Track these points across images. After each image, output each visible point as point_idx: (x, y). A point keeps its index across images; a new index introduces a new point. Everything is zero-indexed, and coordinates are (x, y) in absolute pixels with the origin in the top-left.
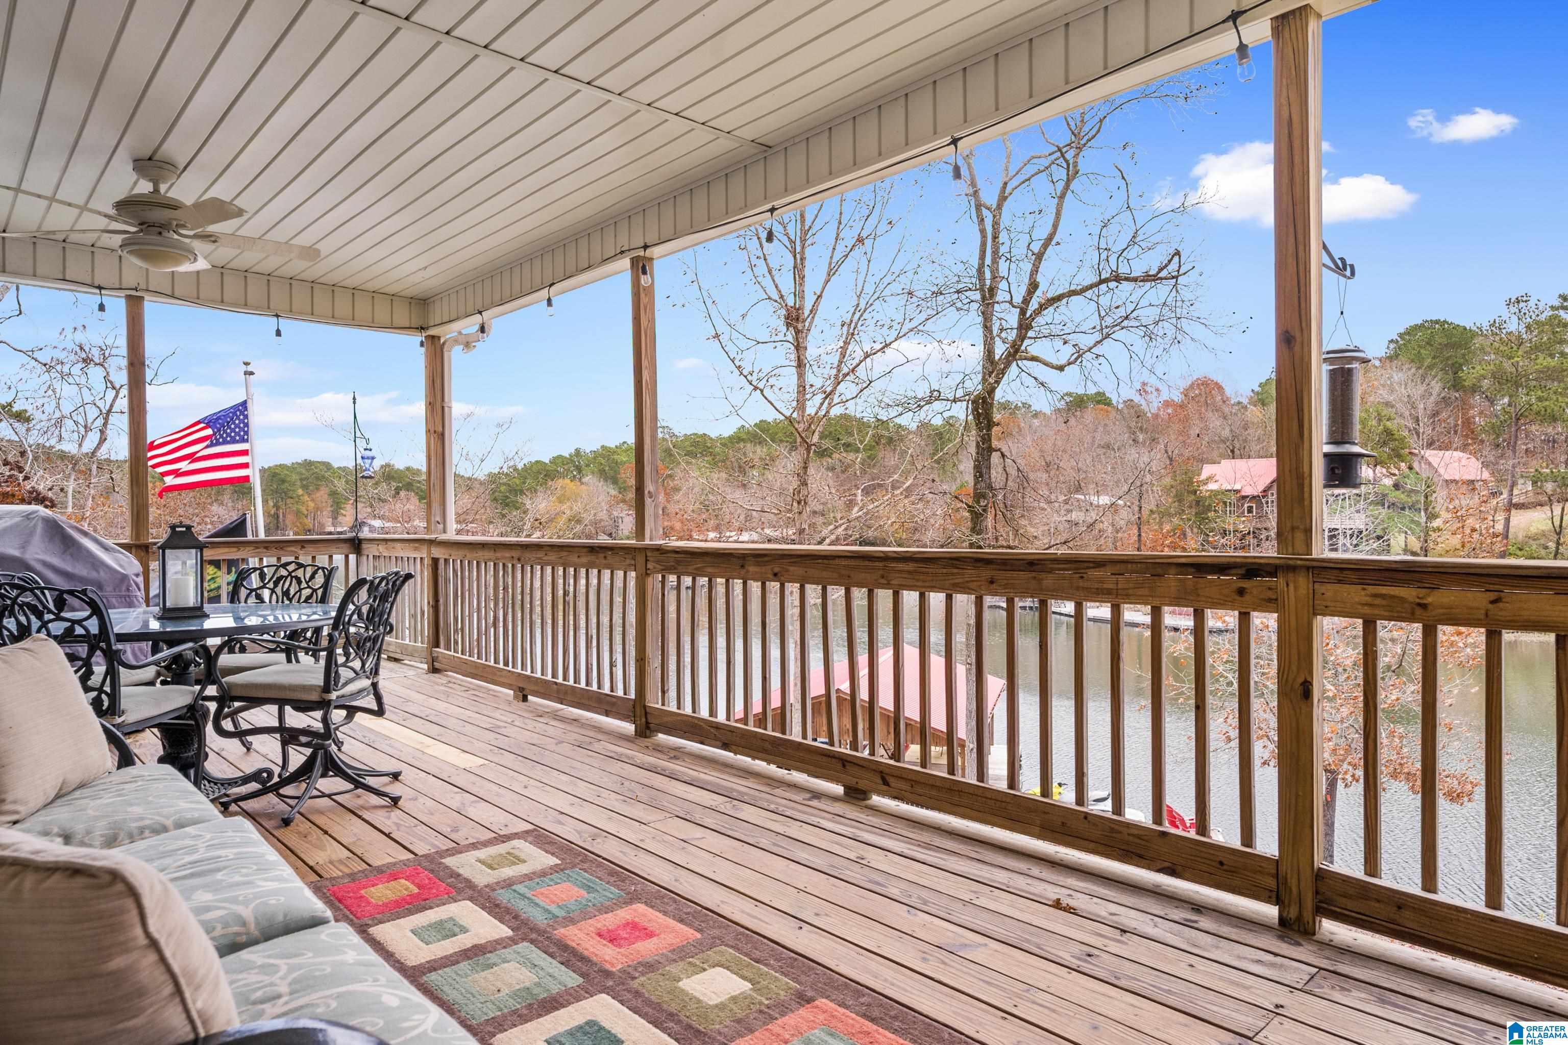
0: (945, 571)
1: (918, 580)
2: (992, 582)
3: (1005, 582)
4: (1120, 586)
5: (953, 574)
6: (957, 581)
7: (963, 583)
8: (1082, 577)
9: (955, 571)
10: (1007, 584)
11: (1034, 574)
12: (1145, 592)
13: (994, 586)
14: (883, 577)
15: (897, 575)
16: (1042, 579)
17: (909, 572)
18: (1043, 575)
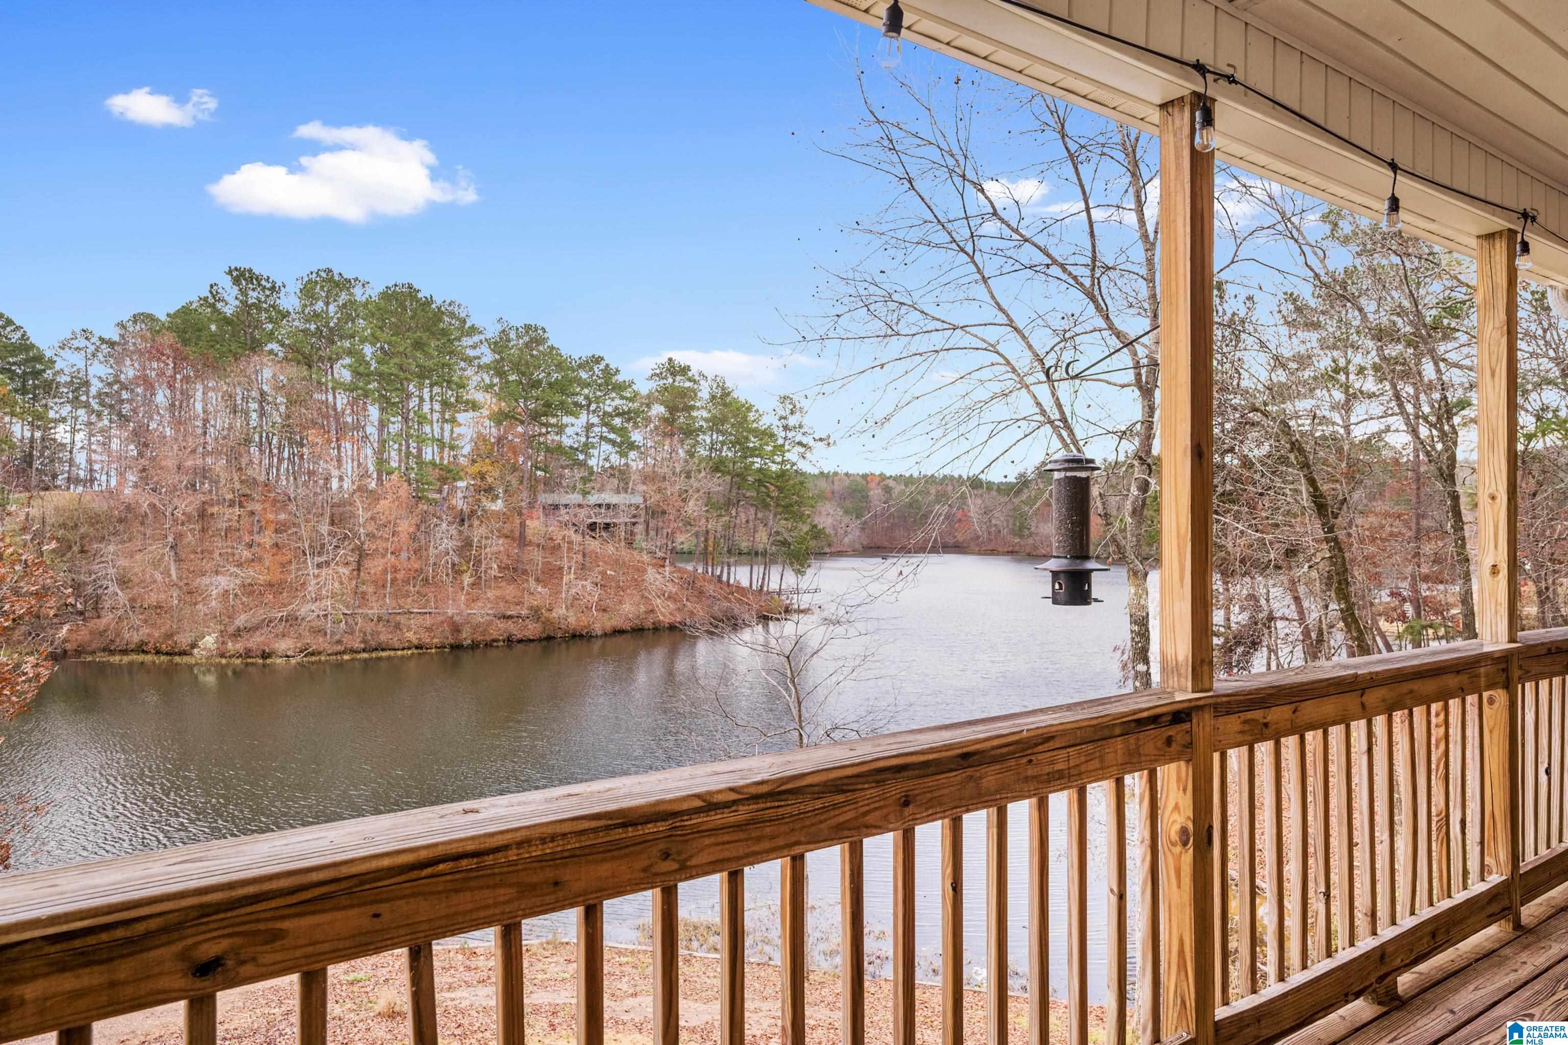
0: (818, 804)
1: (759, 839)
2: (906, 804)
3: (929, 796)
4: (1072, 763)
5: (835, 806)
6: (841, 819)
7: (856, 818)
8: (1030, 761)
9: (840, 798)
10: (931, 800)
11: (969, 771)
12: (1096, 764)
13: (911, 809)
14: (666, 856)
15: (707, 841)
16: (981, 778)
17: (738, 827)
18: (984, 770)
